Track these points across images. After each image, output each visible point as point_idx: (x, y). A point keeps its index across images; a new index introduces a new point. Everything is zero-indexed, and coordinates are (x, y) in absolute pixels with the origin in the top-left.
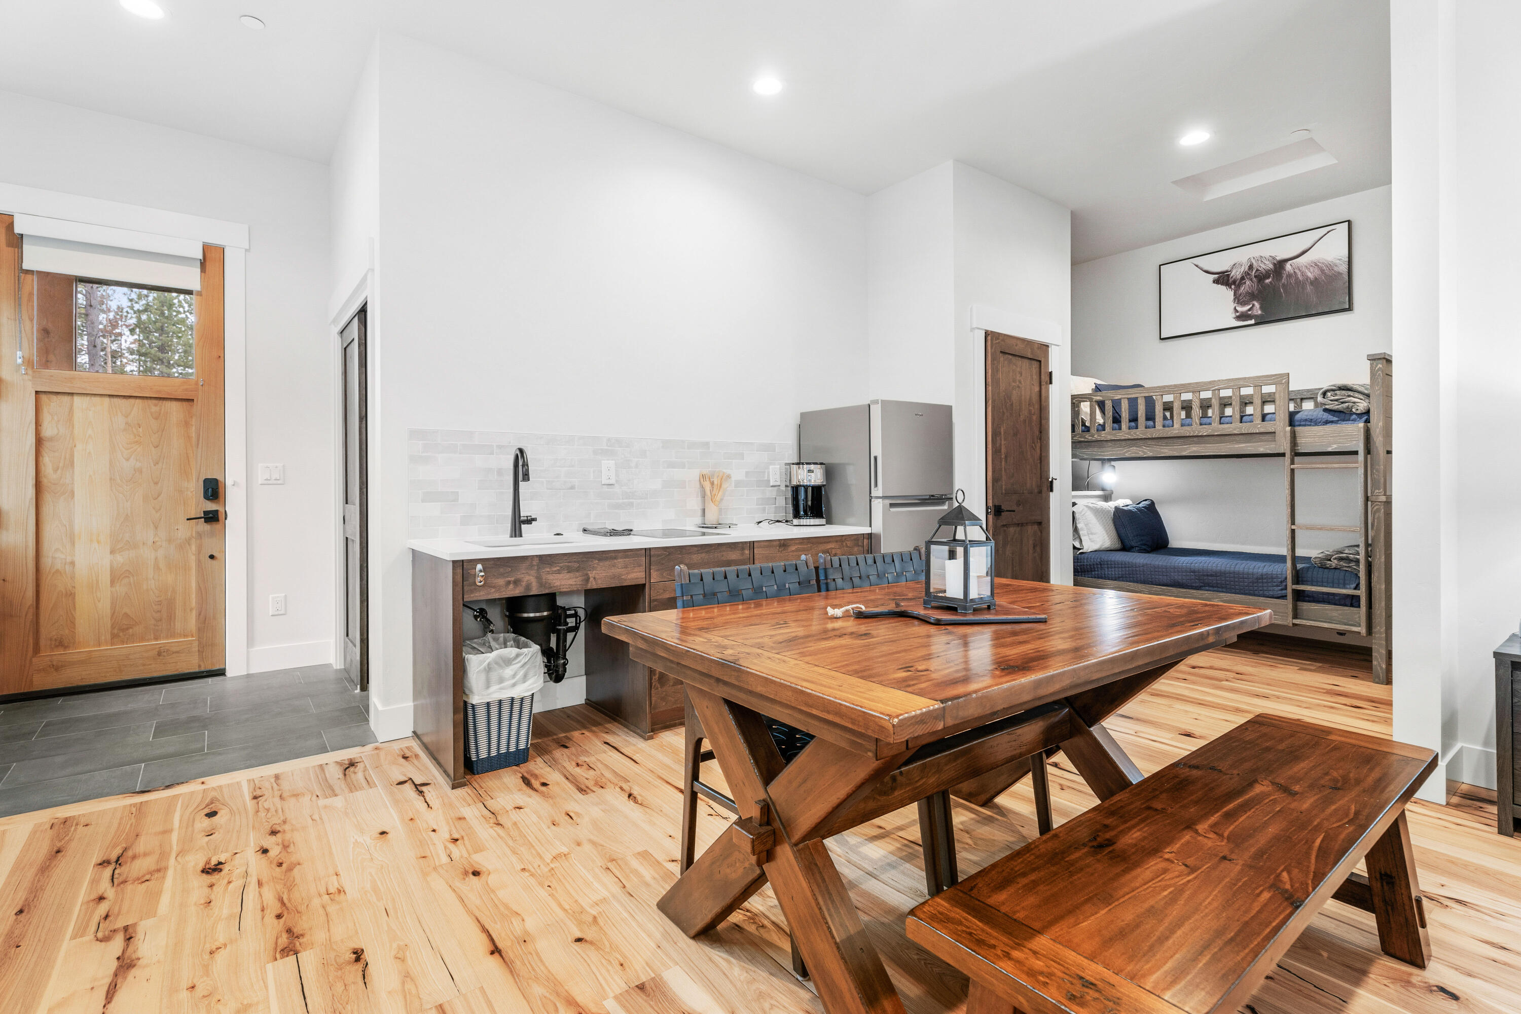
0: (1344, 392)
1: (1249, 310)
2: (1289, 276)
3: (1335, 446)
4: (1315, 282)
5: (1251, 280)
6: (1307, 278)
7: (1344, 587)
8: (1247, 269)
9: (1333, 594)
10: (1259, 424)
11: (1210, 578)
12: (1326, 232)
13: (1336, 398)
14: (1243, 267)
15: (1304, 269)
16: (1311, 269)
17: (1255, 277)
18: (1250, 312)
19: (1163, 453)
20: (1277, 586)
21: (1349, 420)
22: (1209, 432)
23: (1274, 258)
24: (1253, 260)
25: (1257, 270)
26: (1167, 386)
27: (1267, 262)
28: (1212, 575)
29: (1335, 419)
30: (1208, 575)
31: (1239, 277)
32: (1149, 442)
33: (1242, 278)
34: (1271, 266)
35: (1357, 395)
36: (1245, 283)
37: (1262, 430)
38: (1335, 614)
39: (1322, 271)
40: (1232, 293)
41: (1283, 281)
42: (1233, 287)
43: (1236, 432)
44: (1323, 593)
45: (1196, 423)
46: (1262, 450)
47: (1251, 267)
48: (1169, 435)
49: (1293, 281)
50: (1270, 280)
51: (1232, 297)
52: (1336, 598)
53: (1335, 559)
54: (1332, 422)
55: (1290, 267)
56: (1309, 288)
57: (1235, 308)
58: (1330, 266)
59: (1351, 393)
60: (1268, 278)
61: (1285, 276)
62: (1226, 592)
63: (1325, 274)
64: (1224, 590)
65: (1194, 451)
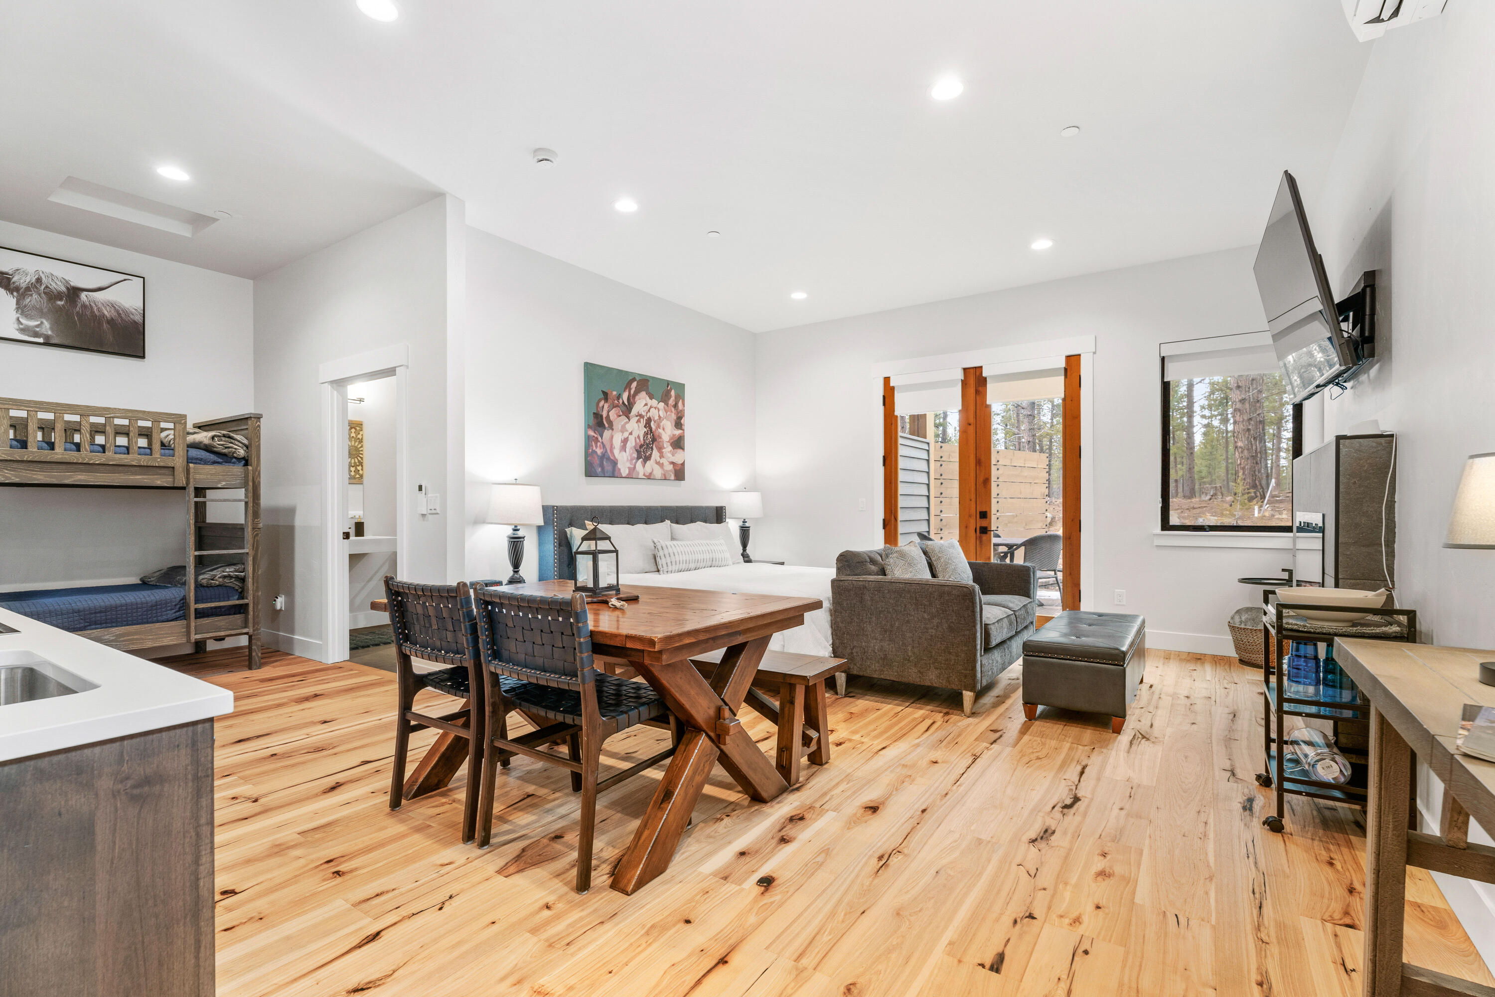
0: (227, 439)
1: (37, 326)
2: (84, 306)
3: (224, 483)
4: (111, 322)
5: (40, 295)
6: (104, 315)
7: (229, 600)
8: (34, 280)
9: (220, 607)
10: (159, 458)
11: (98, 615)
12: (122, 279)
13: (222, 443)
14: (29, 277)
15: (100, 305)
16: (108, 308)
17: (45, 293)
18: (38, 329)
19: (35, 479)
20: (171, 610)
21: (230, 462)
22: (103, 461)
23: (67, 282)
24: (41, 273)
25: (47, 287)
26: (45, 403)
27: (59, 283)
28: (101, 612)
29: (220, 460)
30: (95, 613)
31: (24, 285)
32: (15, 465)
33: (28, 289)
34: (64, 289)
35: (237, 443)
36: (31, 295)
37: (162, 464)
38: (223, 623)
39: (119, 314)
40: (15, 300)
41: (78, 309)
42: (15, 294)
43: (134, 463)
44: (211, 608)
45: (86, 450)
46: (159, 483)
47: (39, 280)
48: (48, 459)
49: (88, 313)
50: (63, 303)
51: (14, 306)
52: (223, 610)
53: (219, 578)
54: (218, 463)
55: (85, 298)
56: (105, 326)
57: (18, 319)
58: (127, 313)
59: (233, 441)
60: (61, 300)
61: (79, 305)
62: (116, 626)
63: (121, 317)
64: (114, 625)
65: (80, 480)
